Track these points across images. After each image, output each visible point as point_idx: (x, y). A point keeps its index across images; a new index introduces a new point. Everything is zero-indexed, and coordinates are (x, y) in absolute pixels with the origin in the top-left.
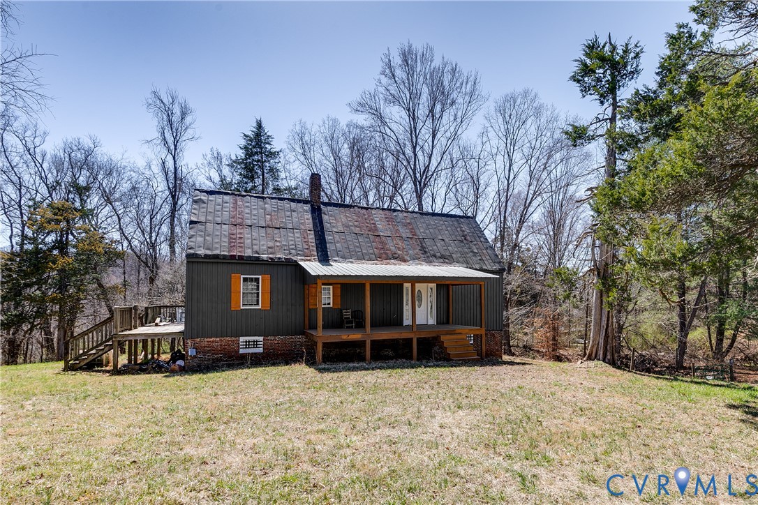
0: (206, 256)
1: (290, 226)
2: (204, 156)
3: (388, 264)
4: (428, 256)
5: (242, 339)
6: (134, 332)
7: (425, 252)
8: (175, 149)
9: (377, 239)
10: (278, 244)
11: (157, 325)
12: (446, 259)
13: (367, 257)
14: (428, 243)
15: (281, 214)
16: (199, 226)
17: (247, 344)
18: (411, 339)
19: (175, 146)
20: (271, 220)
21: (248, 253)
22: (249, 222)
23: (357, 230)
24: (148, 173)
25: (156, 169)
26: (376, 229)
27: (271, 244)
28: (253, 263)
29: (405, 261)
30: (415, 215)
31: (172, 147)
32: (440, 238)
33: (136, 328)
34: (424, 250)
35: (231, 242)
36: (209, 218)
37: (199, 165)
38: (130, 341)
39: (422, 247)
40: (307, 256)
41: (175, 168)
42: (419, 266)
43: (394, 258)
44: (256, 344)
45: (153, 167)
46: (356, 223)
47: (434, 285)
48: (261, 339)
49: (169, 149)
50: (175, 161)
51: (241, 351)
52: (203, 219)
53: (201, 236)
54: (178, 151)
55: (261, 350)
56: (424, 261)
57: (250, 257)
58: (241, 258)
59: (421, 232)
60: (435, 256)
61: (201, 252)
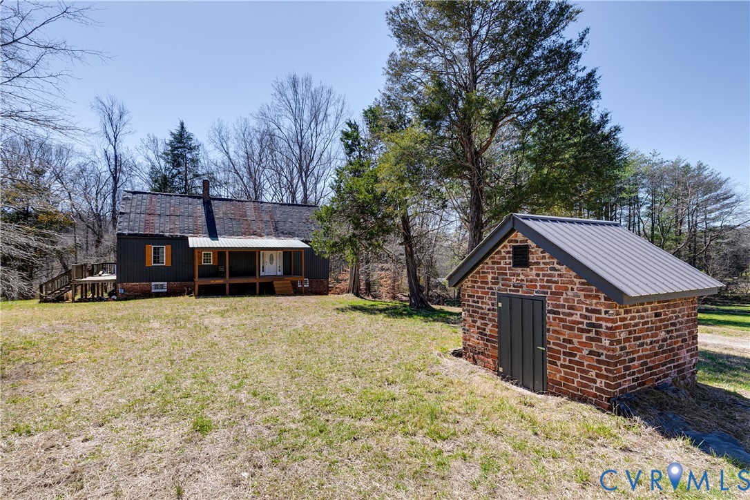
0: (129, 234)
1: (187, 214)
2: (142, 140)
3: (249, 238)
4: (278, 232)
5: (153, 283)
6: (84, 279)
7: (277, 230)
8: (116, 141)
9: (246, 222)
10: (177, 226)
11: (100, 275)
12: (290, 234)
13: (235, 234)
14: (280, 224)
15: (182, 206)
16: (125, 215)
17: (157, 287)
18: (256, 283)
19: (116, 139)
20: (174, 211)
21: (157, 232)
22: (159, 212)
23: (233, 216)
24: (93, 158)
25: (100, 154)
26: (246, 215)
27: (172, 226)
28: (159, 239)
29: (261, 236)
30: (276, 206)
31: (113, 139)
32: (290, 220)
33: (86, 277)
34: (276, 229)
35: (145, 226)
36: (132, 210)
37: (138, 147)
38: (82, 285)
39: (276, 227)
40: (196, 233)
41: (116, 156)
42: (270, 240)
43: (254, 234)
44: (162, 287)
45: (97, 153)
46: (232, 212)
47: (282, 252)
48: (166, 283)
49: (110, 140)
50: (115, 151)
51: (153, 291)
52: (128, 211)
53: (126, 222)
54: (118, 142)
55: (166, 290)
56: (275, 236)
57: (157, 235)
58: (152, 235)
59: (278, 217)
60: (283, 233)
61: (126, 232)
